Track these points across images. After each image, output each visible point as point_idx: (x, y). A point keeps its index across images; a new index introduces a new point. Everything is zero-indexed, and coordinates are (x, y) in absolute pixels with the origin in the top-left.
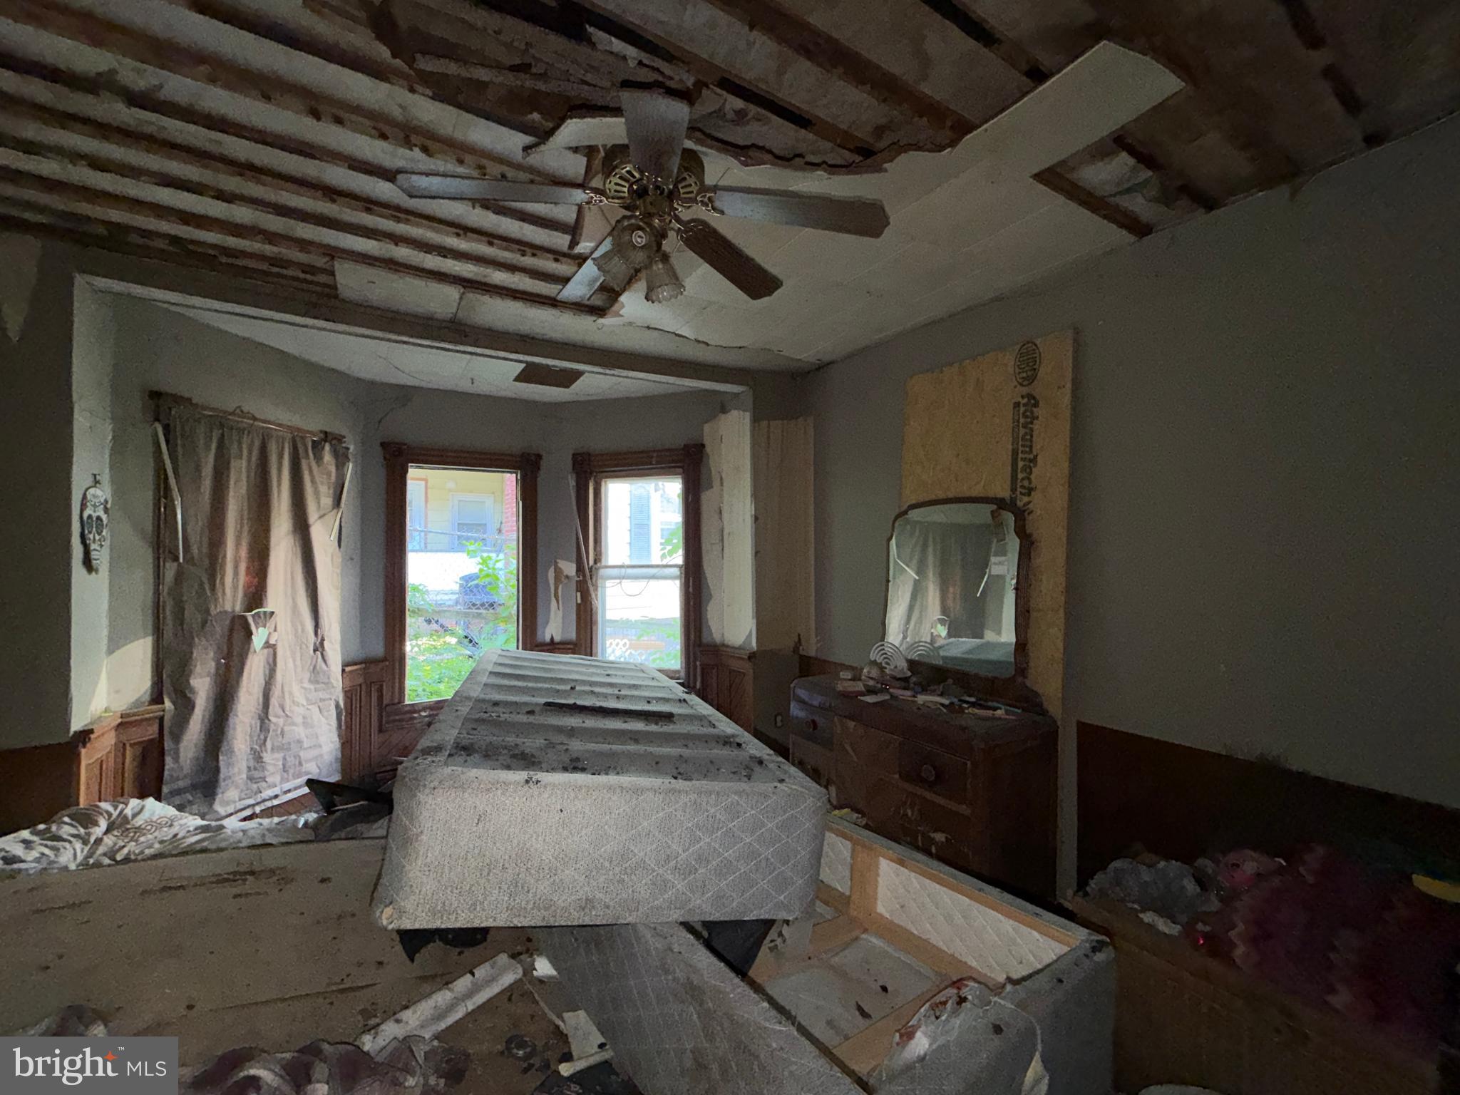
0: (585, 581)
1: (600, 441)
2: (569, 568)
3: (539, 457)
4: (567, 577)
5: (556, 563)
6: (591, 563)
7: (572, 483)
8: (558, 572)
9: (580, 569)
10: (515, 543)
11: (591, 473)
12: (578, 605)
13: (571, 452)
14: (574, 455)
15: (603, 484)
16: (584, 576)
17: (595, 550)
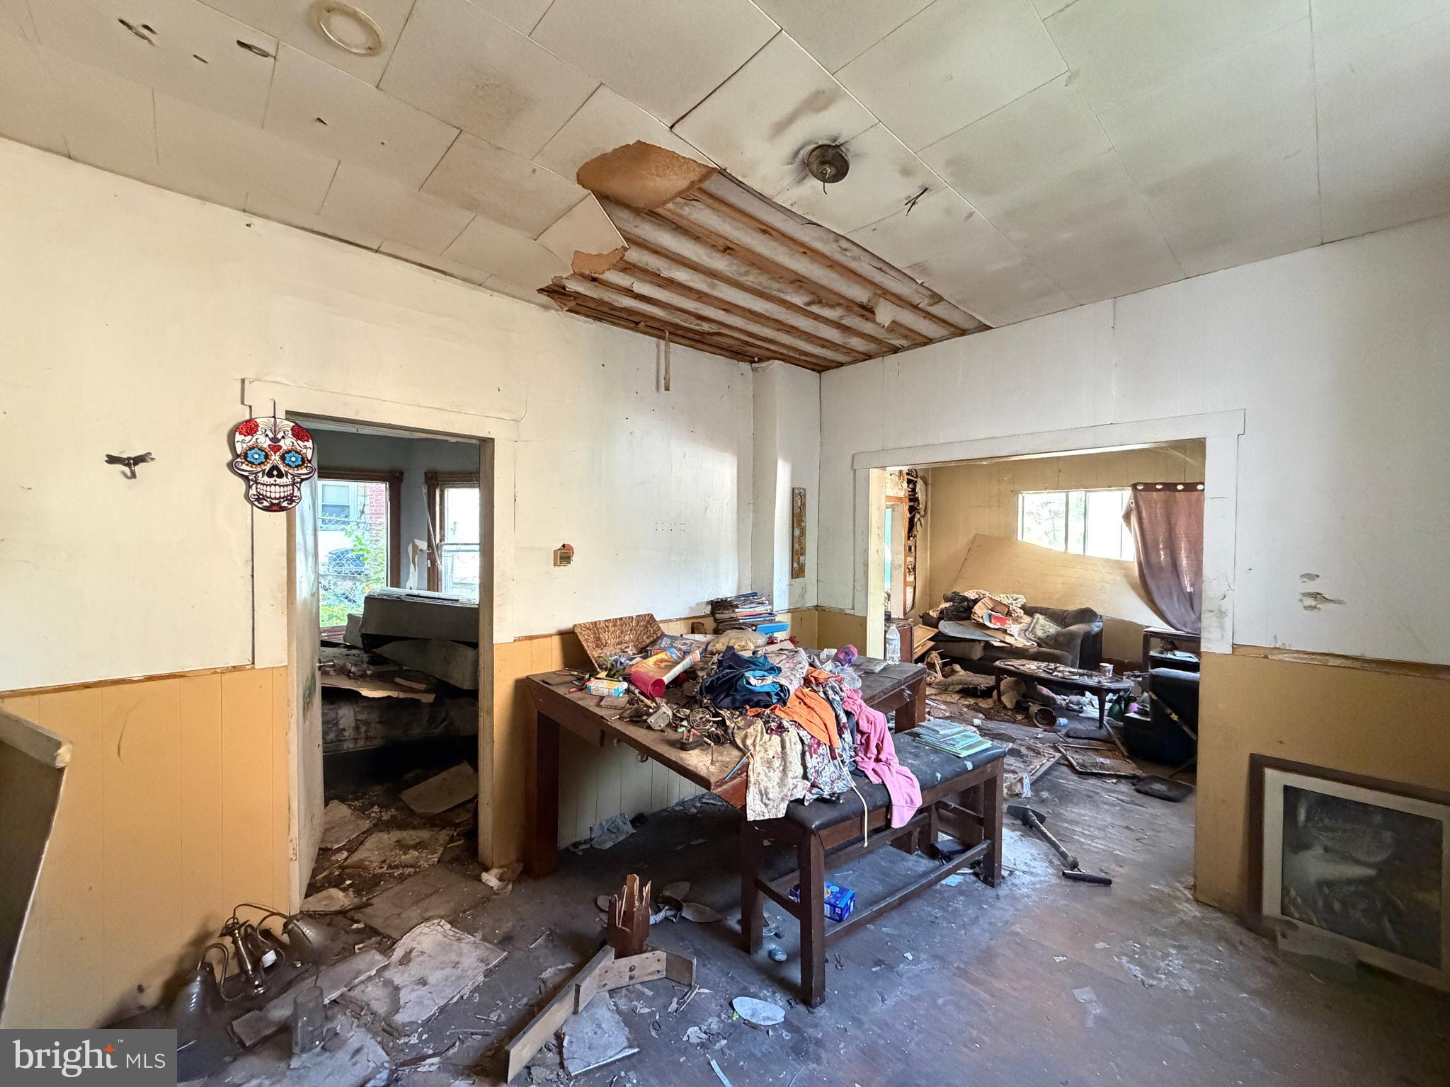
0: (433, 553)
1: (443, 465)
2: (423, 545)
3: (402, 473)
4: (421, 550)
5: (413, 542)
6: (438, 541)
7: (425, 490)
8: (415, 547)
9: (430, 546)
10: (385, 530)
11: (438, 485)
12: (429, 568)
13: (425, 471)
14: (425, 473)
15: (446, 491)
16: (433, 550)
17: (440, 533)
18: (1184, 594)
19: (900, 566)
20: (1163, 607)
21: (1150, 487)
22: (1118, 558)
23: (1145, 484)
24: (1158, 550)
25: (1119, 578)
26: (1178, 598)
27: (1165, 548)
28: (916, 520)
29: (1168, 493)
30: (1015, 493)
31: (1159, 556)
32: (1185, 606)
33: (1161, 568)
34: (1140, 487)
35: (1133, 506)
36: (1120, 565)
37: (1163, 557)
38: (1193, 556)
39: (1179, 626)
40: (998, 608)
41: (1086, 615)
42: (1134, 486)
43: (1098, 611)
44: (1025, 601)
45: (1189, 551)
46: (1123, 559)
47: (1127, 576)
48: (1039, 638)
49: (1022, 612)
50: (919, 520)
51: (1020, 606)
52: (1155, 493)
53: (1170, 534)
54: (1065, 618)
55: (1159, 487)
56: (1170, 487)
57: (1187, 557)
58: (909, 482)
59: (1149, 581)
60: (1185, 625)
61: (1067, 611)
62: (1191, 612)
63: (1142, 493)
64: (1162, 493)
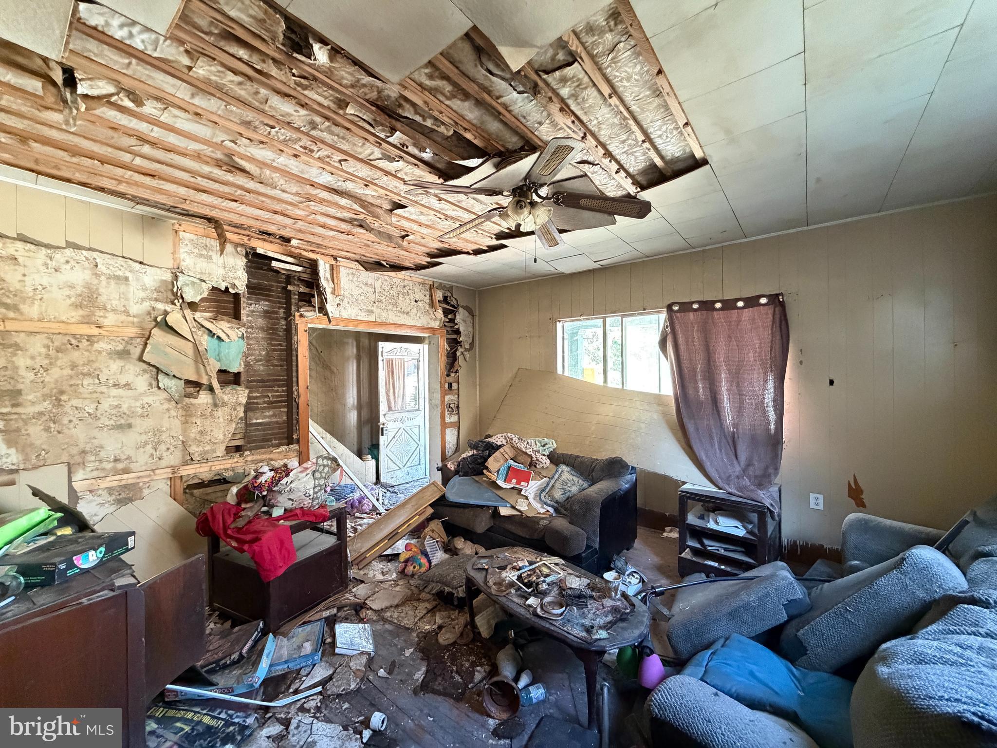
18: (725, 437)
19: (437, 406)
20: (702, 455)
21: (685, 307)
22: (657, 392)
23: (680, 304)
24: (696, 382)
25: (655, 416)
26: (720, 442)
27: (704, 379)
28: (458, 354)
29: (704, 312)
30: (553, 321)
31: (696, 389)
32: (727, 454)
33: (700, 403)
34: (676, 308)
35: (668, 330)
36: (658, 399)
37: (701, 390)
38: (734, 388)
39: (721, 484)
40: (520, 458)
41: (615, 467)
42: (669, 307)
43: (631, 460)
44: (555, 445)
45: (730, 382)
46: (662, 393)
47: (665, 414)
48: (557, 502)
49: (548, 461)
50: (462, 353)
51: (547, 453)
52: (691, 314)
53: (709, 361)
54: (593, 470)
55: (695, 306)
56: (707, 306)
57: (728, 390)
58: (446, 312)
59: (685, 420)
60: (728, 480)
61: (597, 460)
62: (735, 462)
63: (678, 315)
64: (699, 313)
